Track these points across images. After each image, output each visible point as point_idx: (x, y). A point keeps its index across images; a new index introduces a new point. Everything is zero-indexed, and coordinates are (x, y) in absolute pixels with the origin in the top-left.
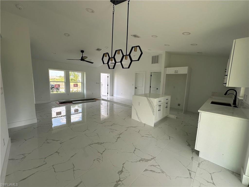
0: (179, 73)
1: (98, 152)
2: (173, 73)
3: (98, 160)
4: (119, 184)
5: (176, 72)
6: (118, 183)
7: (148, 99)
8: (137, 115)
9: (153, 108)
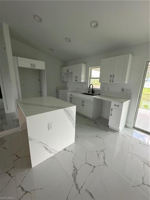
0: (37, 67)
2: (29, 66)
5: (33, 65)
7: (66, 110)
8: (48, 148)
9: (74, 119)
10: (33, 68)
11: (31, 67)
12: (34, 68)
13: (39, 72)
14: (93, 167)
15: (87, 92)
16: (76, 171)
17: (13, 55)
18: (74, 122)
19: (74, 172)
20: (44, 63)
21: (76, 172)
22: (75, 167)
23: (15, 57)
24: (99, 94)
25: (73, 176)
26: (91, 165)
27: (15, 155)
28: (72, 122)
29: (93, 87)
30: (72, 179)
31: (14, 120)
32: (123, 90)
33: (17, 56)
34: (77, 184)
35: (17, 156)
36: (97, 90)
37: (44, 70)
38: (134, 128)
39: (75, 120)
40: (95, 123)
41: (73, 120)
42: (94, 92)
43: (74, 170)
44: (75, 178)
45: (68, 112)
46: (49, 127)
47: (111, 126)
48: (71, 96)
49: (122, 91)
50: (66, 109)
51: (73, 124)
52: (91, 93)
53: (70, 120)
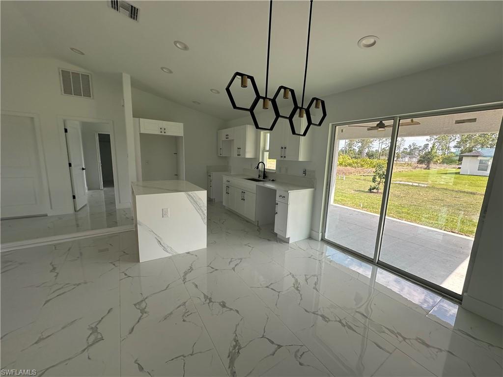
0: (170, 133)
1: (273, 354)
2: (157, 132)
3: (299, 354)
4: (346, 323)
5: (163, 130)
6: (345, 325)
7: (190, 195)
8: (162, 243)
9: (204, 210)
10: (163, 134)
11: (160, 134)
12: (165, 134)
13: (176, 139)
14: (276, 346)
15: (256, 177)
16: (237, 348)
17: (133, 117)
18: (204, 214)
19: (233, 350)
20: (181, 125)
21: (237, 351)
22: (236, 341)
23: (137, 119)
24: (273, 180)
25: (229, 356)
26: (272, 343)
27: (123, 272)
28: (201, 215)
29: (265, 168)
30: (227, 362)
31: (127, 218)
32: (305, 172)
33: (139, 117)
34: (235, 372)
35: (126, 274)
36: (272, 173)
37: (182, 137)
38: (323, 240)
39: (206, 212)
40: (259, 230)
41: (203, 212)
42: (266, 177)
43: (235, 347)
44: (232, 362)
45: (193, 199)
46: (164, 214)
47: (281, 235)
48: (227, 183)
49: (304, 174)
50: (190, 193)
51: (202, 217)
52: (261, 178)
53: (197, 211)
